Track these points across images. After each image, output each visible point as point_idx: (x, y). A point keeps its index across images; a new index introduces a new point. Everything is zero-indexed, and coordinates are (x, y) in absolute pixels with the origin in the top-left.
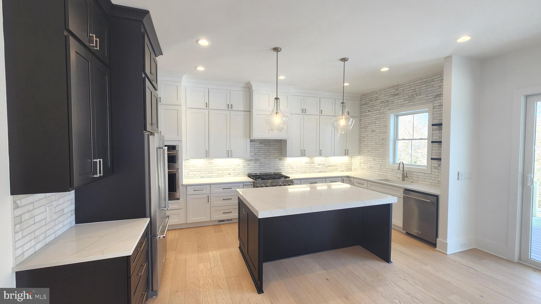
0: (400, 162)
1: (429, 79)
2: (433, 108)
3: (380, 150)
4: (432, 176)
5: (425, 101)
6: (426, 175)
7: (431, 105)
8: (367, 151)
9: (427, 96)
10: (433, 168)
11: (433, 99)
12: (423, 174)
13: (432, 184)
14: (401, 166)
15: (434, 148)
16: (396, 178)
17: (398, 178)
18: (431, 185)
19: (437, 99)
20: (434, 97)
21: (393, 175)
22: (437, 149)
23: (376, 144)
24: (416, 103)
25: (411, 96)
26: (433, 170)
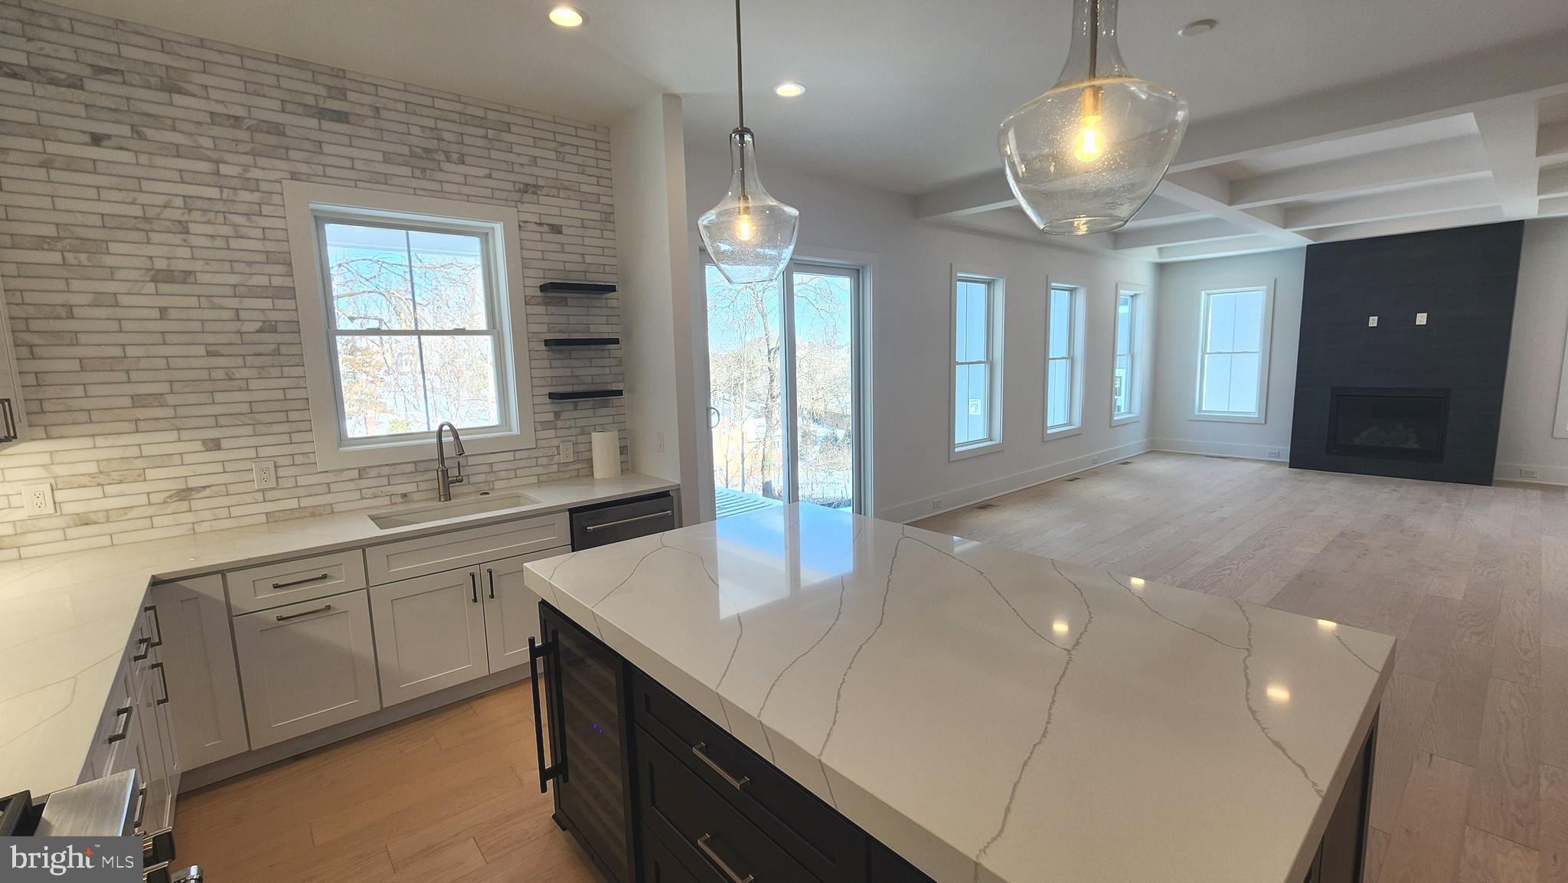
0: (441, 426)
1: (491, 115)
2: (518, 227)
3: (254, 384)
4: (539, 453)
5: (488, 192)
6: (519, 455)
7: (512, 212)
8: (127, 402)
9: (489, 176)
10: (539, 427)
11: (516, 196)
12: (510, 456)
13: (543, 478)
14: (448, 439)
15: (535, 364)
16: (386, 501)
17: (399, 499)
18: (539, 482)
19: (527, 197)
20: (517, 188)
21: (367, 493)
22: (546, 364)
23: (209, 354)
24: (447, 187)
25: (419, 150)
26: (542, 434)
